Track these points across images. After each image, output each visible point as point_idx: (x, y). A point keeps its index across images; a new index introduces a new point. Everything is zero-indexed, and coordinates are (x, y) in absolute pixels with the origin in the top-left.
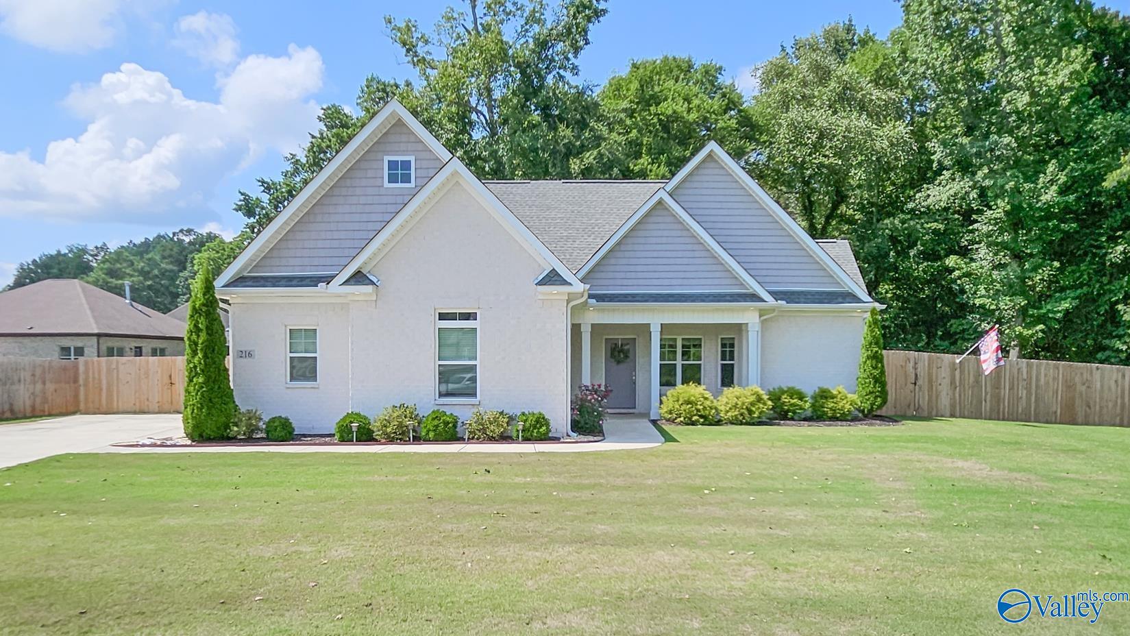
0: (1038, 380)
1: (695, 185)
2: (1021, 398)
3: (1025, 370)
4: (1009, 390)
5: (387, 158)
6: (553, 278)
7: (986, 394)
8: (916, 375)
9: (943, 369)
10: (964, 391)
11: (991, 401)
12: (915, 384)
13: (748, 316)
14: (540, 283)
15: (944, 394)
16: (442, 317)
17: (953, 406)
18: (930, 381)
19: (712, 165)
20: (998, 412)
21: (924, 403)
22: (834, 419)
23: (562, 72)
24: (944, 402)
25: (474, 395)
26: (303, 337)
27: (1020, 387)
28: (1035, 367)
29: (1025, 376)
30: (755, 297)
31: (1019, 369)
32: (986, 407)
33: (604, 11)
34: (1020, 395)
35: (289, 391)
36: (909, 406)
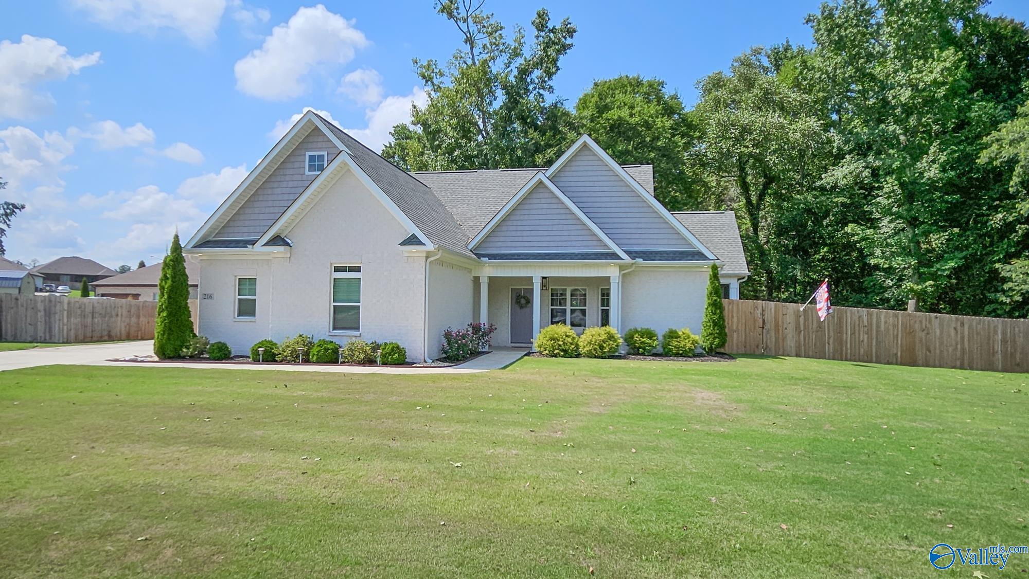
0: (878, 326)
1: (573, 169)
2: (863, 341)
3: (865, 318)
4: (851, 334)
5: (308, 154)
6: (412, 240)
7: (829, 338)
8: (764, 321)
9: (788, 316)
10: (809, 334)
11: (834, 343)
12: (763, 328)
13: (611, 271)
14: (401, 244)
15: (789, 336)
16: (337, 270)
17: (798, 347)
18: (777, 325)
19: (587, 153)
20: (841, 353)
21: (772, 345)
22: (678, 355)
23: (541, 91)
24: (791, 343)
25: (358, 329)
26: (247, 285)
27: (862, 333)
28: (875, 315)
29: (866, 323)
30: (614, 256)
31: (859, 317)
32: (829, 349)
33: (570, 46)
34: (862, 339)
35: (236, 323)
36: (757, 347)
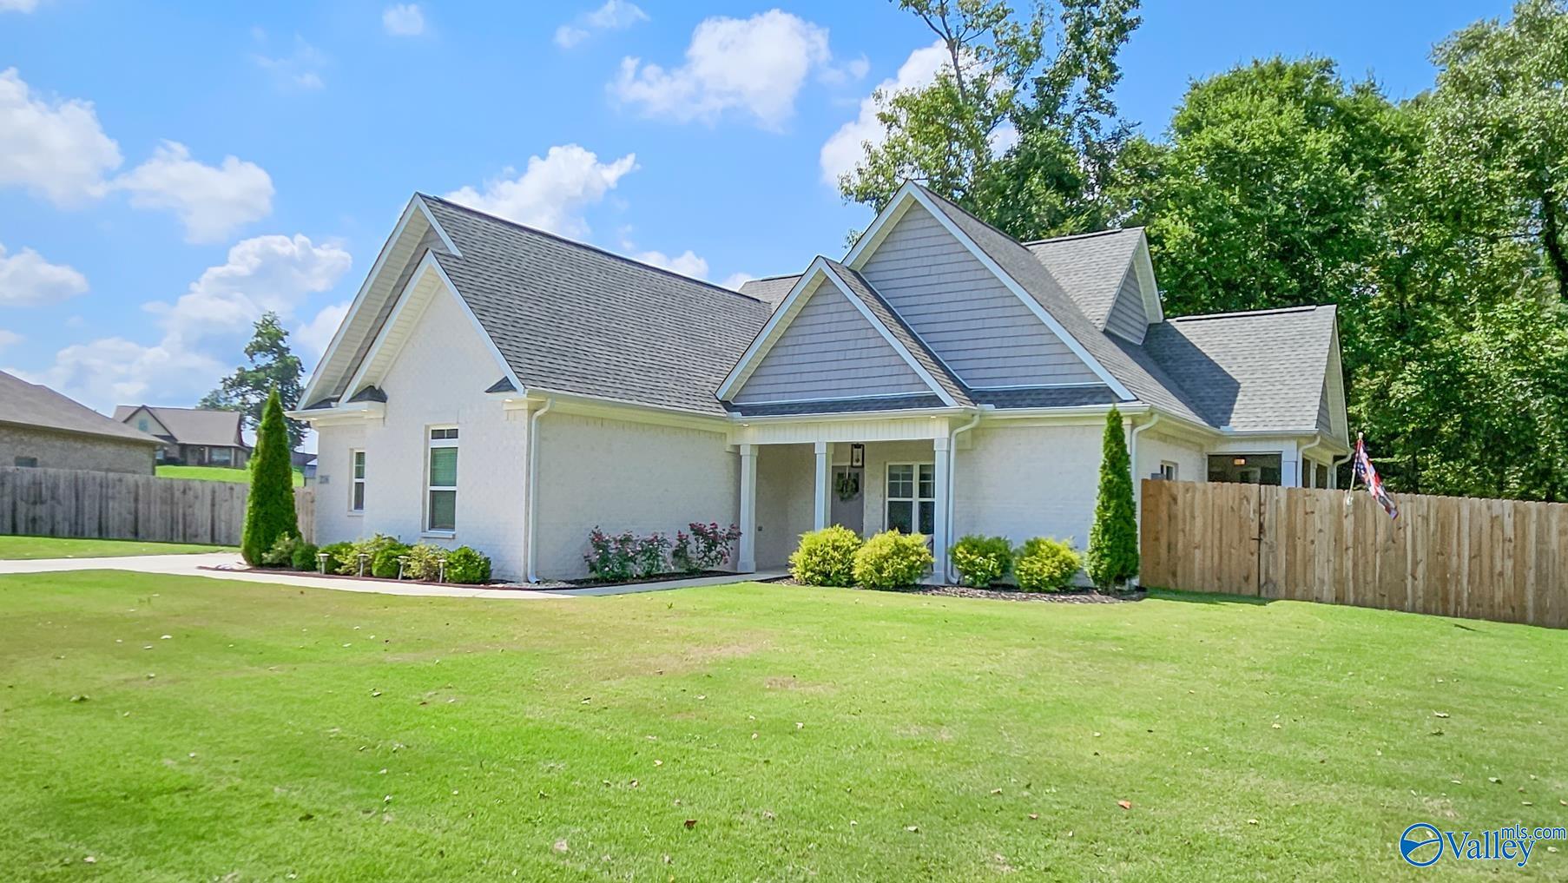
0: (1541, 540)
2: (1501, 574)
3: (1509, 522)
4: (1470, 559)
6: (504, 386)
7: (1415, 563)
8: (1261, 526)
9: (1316, 516)
10: (1365, 554)
11: (1427, 578)
12: (1260, 540)
13: (933, 428)
14: (487, 392)
15: (1320, 559)
17: (1339, 582)
18: (1291, 535)
20: (1445, 600)
21: (1279, 575)
24: (1322, 571)
25: (453, 527)
27: (1498, 553)
28: (1534, 516)
29: (1510, 532)
31: (1493, 519)
32: (1417, 586)
34: (1498, 568)
36: (1247, 579)
